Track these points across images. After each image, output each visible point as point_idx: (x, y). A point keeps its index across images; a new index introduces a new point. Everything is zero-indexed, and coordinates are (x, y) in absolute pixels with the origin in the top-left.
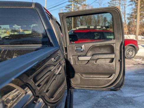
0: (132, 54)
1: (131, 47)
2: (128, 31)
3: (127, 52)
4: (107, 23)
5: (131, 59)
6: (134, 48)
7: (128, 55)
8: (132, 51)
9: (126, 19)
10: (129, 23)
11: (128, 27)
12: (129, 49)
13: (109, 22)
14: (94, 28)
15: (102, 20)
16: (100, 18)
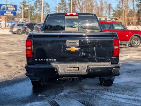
0: (138, 43)
1: (136, 37)
2: (137, 21)
3: (133, 41)
4: (112, 11)
5: (136, 47)
6: (139, 38)
7: (134, 44)
8: (137, 40)
9: (135, 6)
10: (138, 11)
11: (137, 16)
12: (135, 39)
13: (115, 9)
14: (105, 20)
15: (106, 8)
16: (104, 5)
